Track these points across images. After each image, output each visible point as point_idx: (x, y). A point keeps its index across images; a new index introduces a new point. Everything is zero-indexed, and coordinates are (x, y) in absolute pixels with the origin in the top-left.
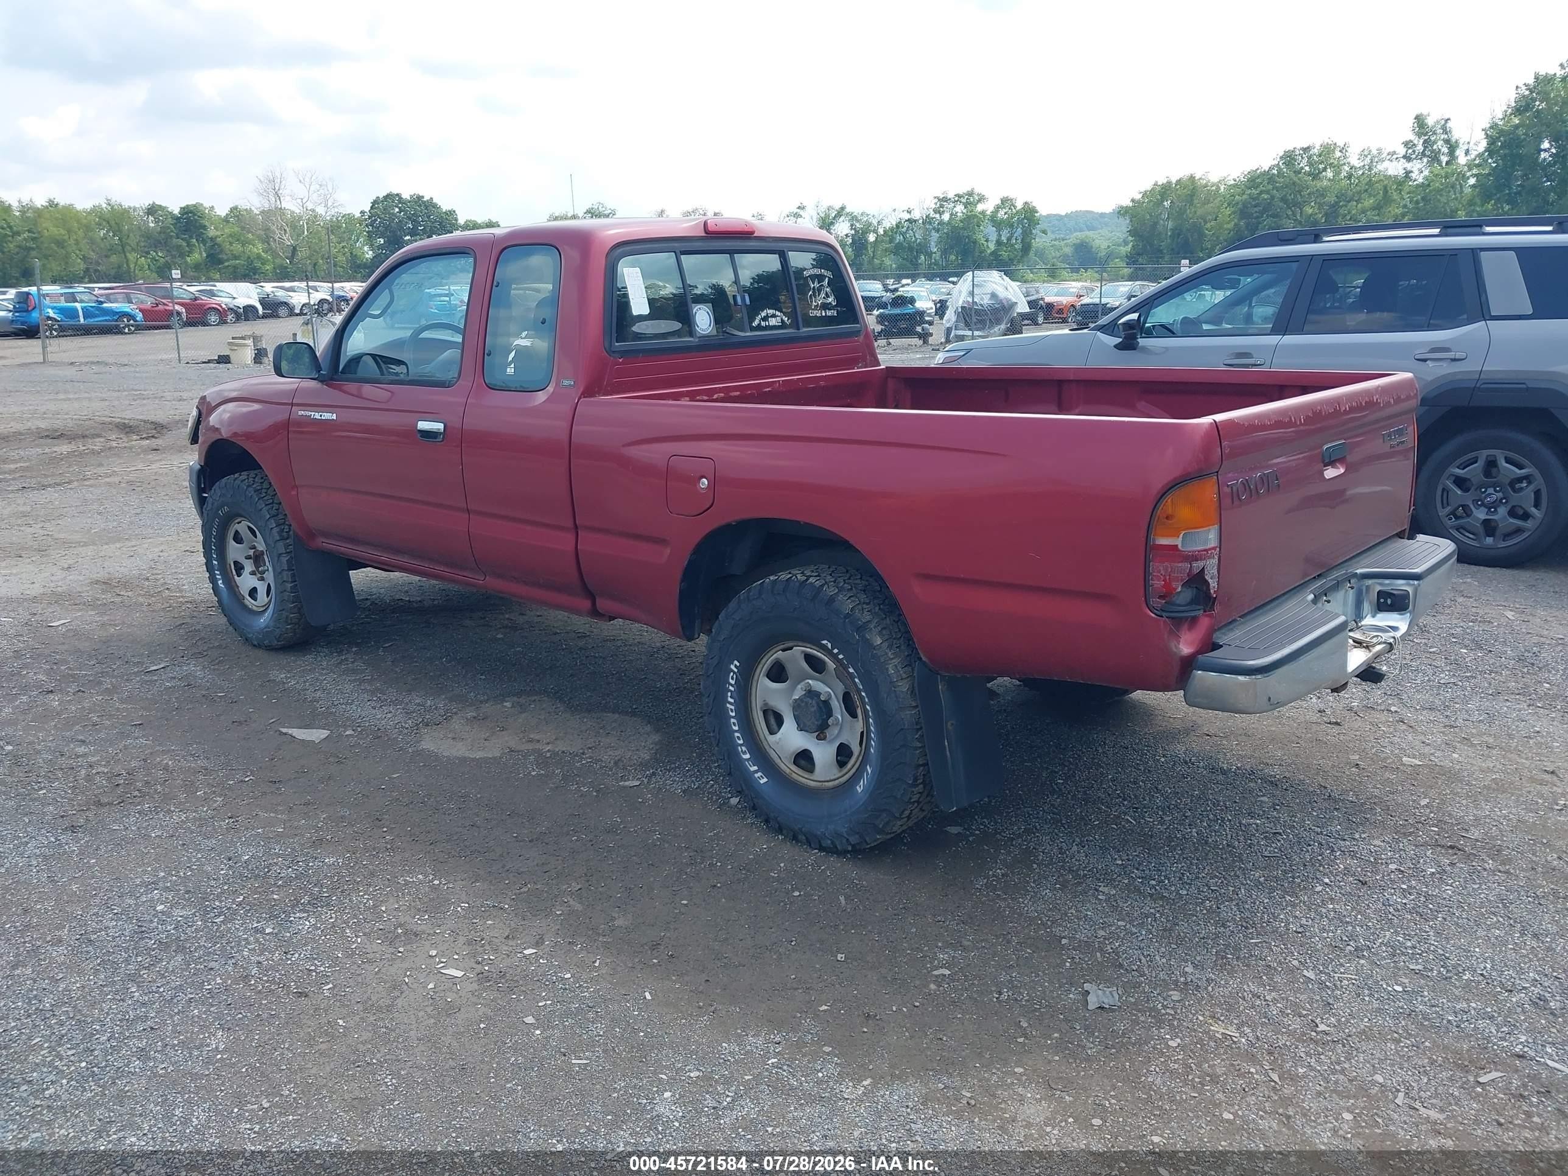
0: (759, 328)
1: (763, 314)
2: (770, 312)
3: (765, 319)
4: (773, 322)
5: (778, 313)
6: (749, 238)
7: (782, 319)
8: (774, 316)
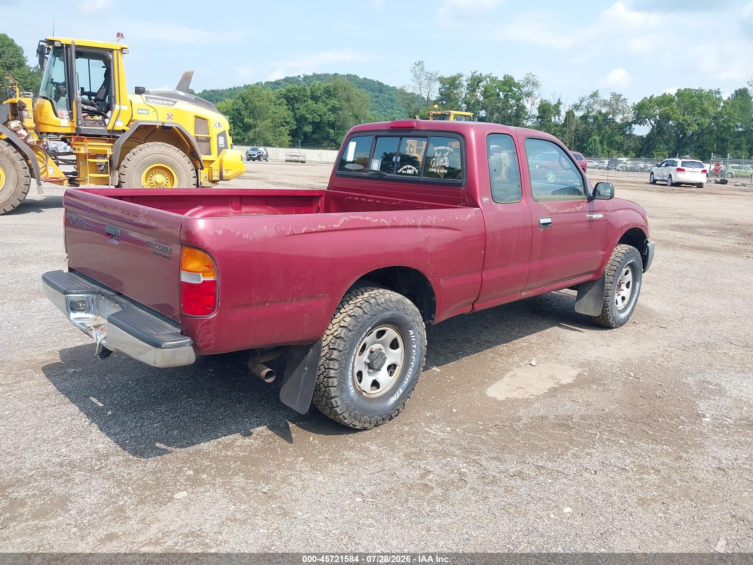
0: (401, 173)
1: (405, 167)
2: (409, 166)
3: (405, 170)
4: (409, 172)
5: (413, 168)
6: (412, 130)
7: (414, 171)
8: (411, 169)
